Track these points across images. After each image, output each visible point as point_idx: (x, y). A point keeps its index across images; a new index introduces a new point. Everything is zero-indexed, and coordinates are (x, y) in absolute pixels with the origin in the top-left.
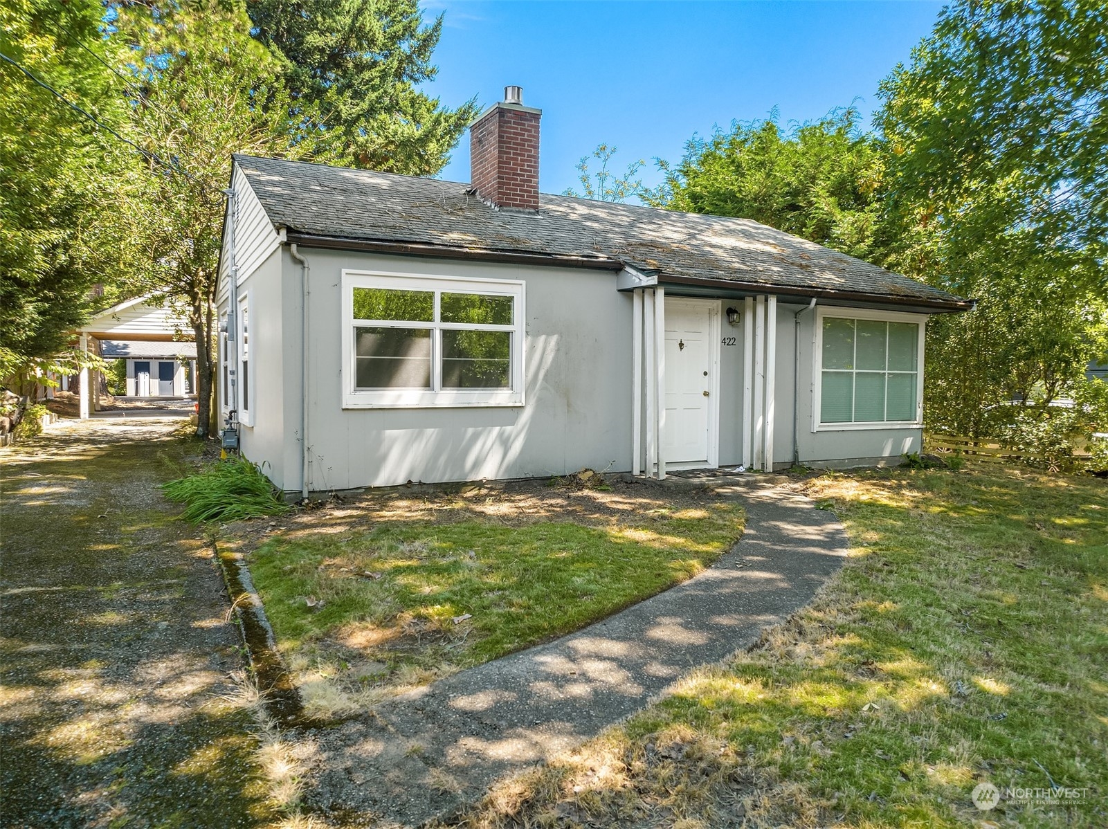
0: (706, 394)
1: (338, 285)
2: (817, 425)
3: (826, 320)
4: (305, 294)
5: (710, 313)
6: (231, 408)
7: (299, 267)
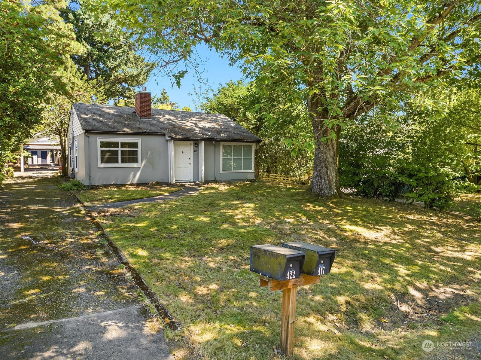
0: (190, 164)
1: (97, 141)
2: (221, 171)
3: (223, 145)
4: (89, 143)
5: (191, 144)
6: (72, 168)
7: (88, 138)
